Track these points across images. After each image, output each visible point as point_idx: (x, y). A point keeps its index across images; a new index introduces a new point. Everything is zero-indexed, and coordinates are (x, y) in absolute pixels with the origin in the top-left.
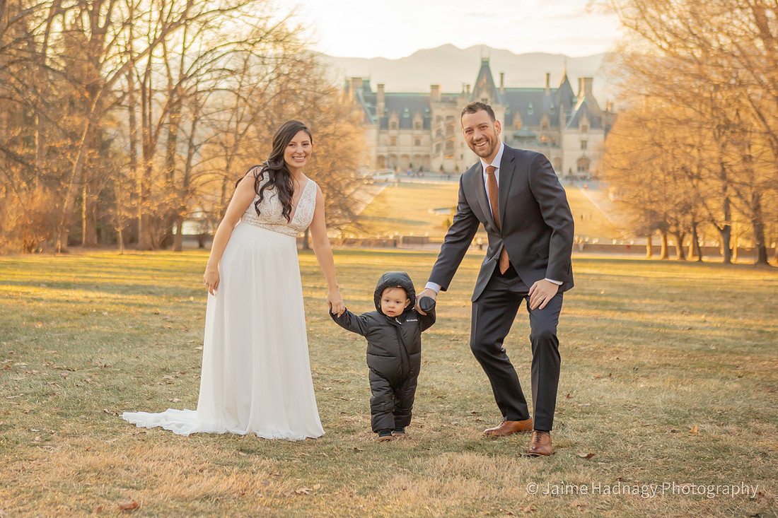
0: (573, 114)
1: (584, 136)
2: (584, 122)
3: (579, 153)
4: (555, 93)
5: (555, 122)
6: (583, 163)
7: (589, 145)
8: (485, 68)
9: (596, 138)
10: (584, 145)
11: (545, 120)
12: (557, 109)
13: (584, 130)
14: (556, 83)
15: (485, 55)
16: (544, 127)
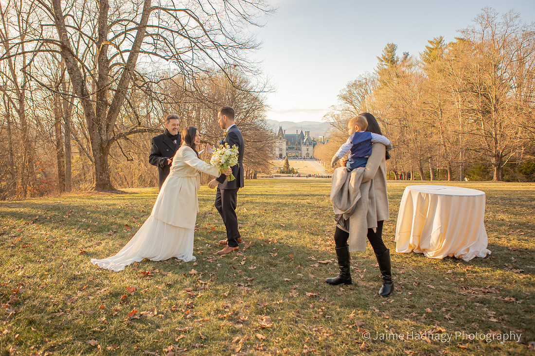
0: (304, 141)
1: (308, 147)
2: (308, 143)
3: (307, 152)
4: (299, 136)
5: (299, 143)
6: (308, 154)
7: (309, 150)
8: (281, 129)
9: (311, 148)
10: (308, 150)
11: (297, 143)
12: (300, 140)
13: (308, 146)
14: (299, 133)
15: (281, 126)
16: (297, 145)
